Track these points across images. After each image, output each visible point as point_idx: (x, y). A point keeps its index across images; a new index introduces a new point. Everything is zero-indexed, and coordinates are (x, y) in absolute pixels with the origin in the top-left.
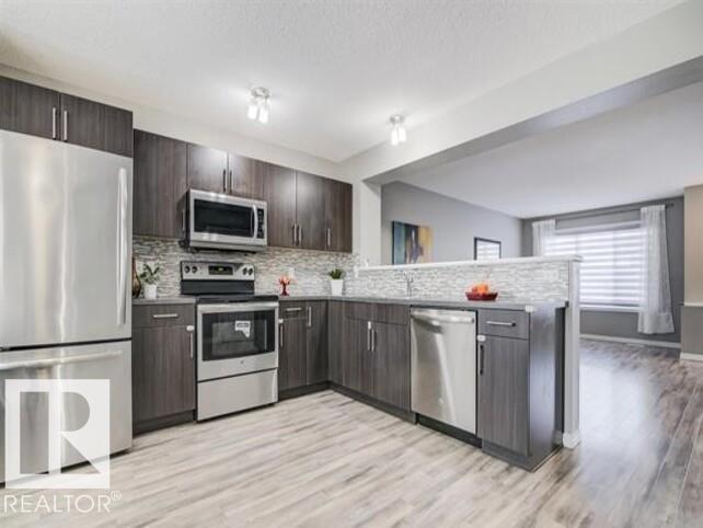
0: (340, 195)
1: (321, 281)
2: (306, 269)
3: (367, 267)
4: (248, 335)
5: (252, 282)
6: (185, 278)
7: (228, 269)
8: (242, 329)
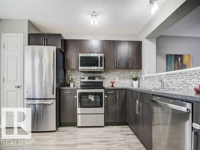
0: (138, 46)
1: (130, 82)
2: (123, 77)
3: (148, 75)
4: (93, 101)
5: (102, 82)
6: (81, 81)
7: (94, 78)
8: (91, 98)
